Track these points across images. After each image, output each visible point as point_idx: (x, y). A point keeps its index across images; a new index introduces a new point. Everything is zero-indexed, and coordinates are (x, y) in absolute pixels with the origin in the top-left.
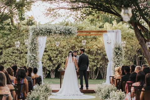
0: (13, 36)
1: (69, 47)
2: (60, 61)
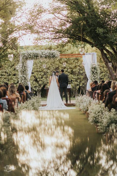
1: (53, 69)
2: (45, 82)
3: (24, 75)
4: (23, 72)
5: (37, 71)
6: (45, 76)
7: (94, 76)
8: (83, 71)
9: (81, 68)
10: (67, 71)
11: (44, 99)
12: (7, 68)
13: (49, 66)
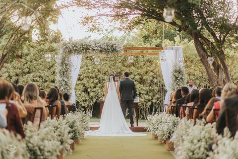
0: (34, 57)
2: (100, 94)
3: (64, 78)
4: (64, 72)
5: (88, 77)
6: (99, 85)
7: (179, 83)
8: (159, 79)
9: (155, 74)
10: (133, 79)
11: (96, 119)
12: (43, 70)
13: (106, 70)
